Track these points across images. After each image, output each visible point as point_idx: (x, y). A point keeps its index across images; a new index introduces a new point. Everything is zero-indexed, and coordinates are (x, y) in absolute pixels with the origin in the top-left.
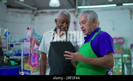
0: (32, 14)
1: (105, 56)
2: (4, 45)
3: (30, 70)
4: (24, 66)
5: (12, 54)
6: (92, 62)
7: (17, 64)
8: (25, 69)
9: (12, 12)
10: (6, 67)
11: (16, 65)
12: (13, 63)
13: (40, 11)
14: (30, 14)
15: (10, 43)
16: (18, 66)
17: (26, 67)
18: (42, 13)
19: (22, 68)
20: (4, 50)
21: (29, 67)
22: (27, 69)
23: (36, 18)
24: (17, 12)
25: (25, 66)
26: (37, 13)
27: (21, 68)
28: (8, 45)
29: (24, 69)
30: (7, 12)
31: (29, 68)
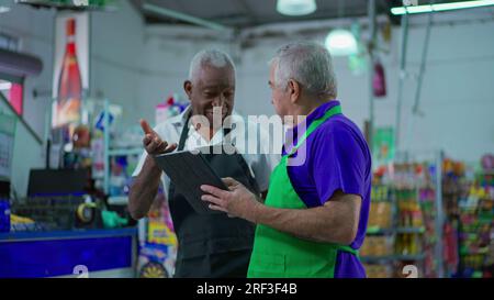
0: (232, 41)
1: (326, 204)
2: (98, 160)
3: (166, 243)
4: (147, 231)
5: (122, 188)
6: (279, 222)
7: (125, 221)
8: (151, 239)
9: (164, 37)
10: (81, 234)
11: (123, 226)
12: (110, 218)
13: (259, 30)
14: (225, 41)
15: (115, 153)
16: (129, 228)
17: (155, 231)
18: (269, 35)
19: (142, 237)
20: (97, 174)
21: (164, 232)
22: (159, 240)
23: (249, 55)
24: (181, 37)
25: (152, 228)
26: (252, 36)
27: (137, 236)
28: (110, 158)
29: (147, 238)
30: (147, 38)
31: (163, 235)
